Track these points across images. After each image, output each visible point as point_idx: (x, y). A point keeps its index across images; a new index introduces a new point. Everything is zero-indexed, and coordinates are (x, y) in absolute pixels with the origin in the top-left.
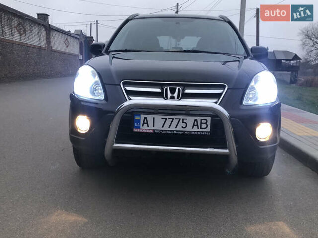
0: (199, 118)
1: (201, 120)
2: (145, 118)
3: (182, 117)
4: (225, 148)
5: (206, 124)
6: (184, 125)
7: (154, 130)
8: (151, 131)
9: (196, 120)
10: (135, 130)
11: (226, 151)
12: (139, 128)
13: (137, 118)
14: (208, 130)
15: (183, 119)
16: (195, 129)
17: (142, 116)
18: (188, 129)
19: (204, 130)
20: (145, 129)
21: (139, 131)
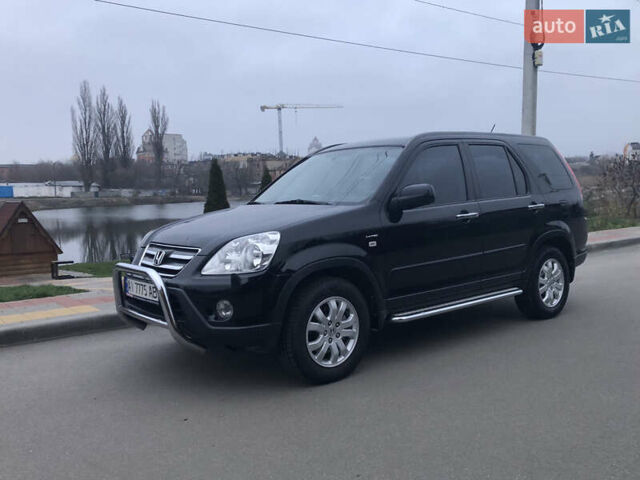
2: (129, 282)
5: (155, 292)
7: (134, 295)
9: (150, 287)
11: (165, 323)
12: (128, 291)
13: (126, 282)
14: (157, 299)
15: (144, 285)
16: (151, 298)
17: (128, 279)
18: (147, 297)
19: (154, 299)
20: (130, 293)
21: (128, 295)
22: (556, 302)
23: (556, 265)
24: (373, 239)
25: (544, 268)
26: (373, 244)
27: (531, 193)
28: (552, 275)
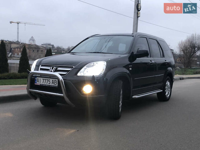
0: (54, 80)
1: (55, 80)
2: (38, 79)
4: (62, 94)
5: (56, 82)
6: (49, 83)
7: (40, 84)
9: (53, 80)
10: (35, 84)
11: (63, 95)
12: (36, 83)
13: (36, 79)
14: (57, 85)
15: (49, 80)
16: (53, 85)
17: (37, 78)
18: (51, 84)
19: (55, 85)
20: (38, 83)
21: (36, 84)
22: (169, 95)
23: (169, 83)
24: (131, 67)
25: (167, 83)
26: (130, 69)
27: (164, 57)
28: (168, 86)
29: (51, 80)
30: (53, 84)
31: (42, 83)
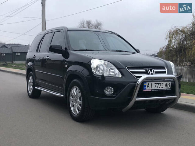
0: (167, 82)
2: (148, 84)
3: (161, 83)
5: (169, 85)
6: (162, 86)
7: (152, 90)
8: (150, 90)
9: (166, 83)
10: (144, 91)
12: (145, 89)
13: (145, 84)
14: (170, 88)
15: (162, 83)
17: (147, 83)
18: (164, 88)
19: (168, 88)
20: (148, 89)
21: (146, 91)
29: (164, 83)
30: (166, 87)
31: (153, 88)
